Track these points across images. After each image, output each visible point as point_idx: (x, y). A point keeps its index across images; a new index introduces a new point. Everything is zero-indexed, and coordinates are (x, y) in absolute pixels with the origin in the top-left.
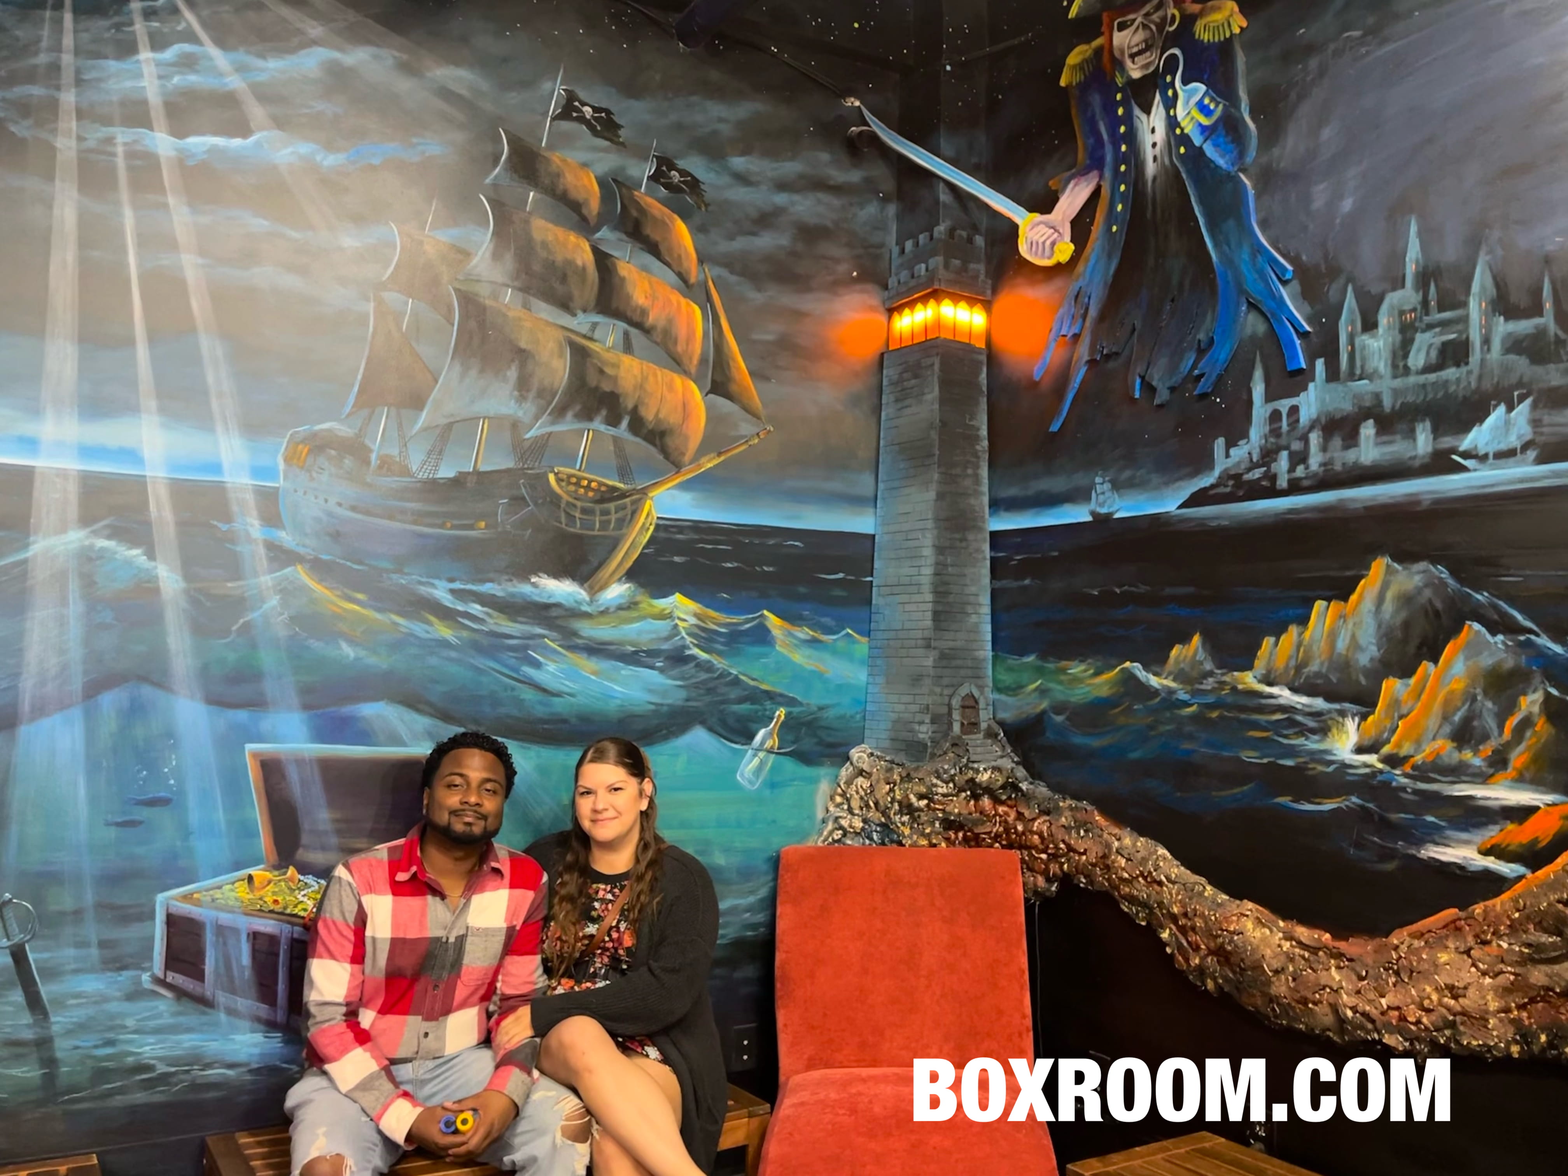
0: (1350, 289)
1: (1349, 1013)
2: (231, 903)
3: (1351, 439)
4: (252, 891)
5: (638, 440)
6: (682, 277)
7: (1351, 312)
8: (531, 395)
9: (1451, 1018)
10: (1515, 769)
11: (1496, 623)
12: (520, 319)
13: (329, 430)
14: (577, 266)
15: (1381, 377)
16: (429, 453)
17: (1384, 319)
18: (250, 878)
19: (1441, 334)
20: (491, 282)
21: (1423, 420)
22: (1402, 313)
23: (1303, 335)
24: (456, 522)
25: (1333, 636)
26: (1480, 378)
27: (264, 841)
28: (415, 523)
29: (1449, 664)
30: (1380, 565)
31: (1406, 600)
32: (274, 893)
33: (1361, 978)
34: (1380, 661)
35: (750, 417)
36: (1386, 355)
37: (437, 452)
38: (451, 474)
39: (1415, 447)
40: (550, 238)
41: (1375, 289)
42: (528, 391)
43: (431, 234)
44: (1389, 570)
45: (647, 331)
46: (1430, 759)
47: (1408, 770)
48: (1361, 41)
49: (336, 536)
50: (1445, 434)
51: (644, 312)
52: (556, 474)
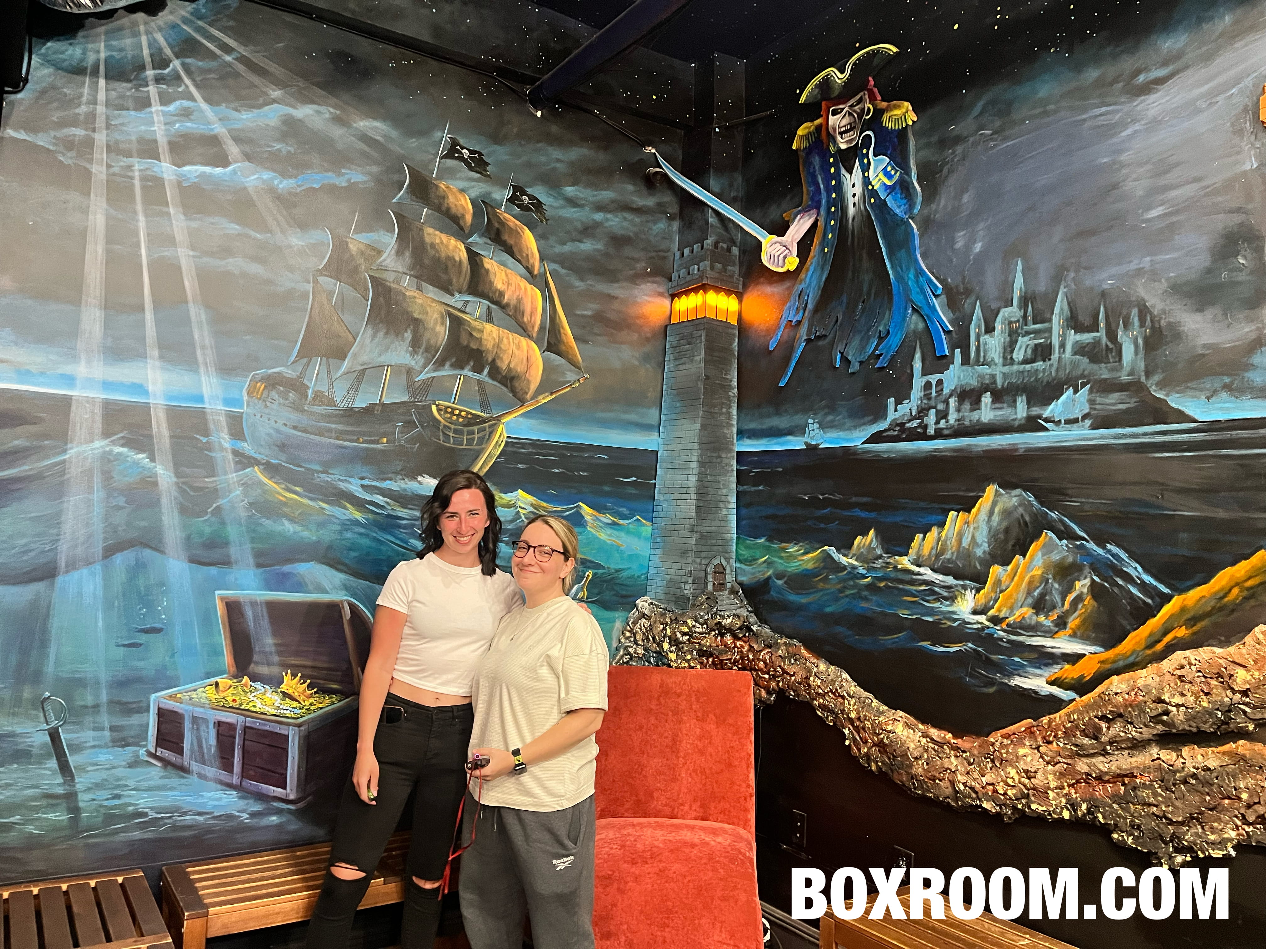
0: (978, 303)
1: (962, 787)
2: (202, 701)
3: (976, 404)
4: (218, 692)
5: (495, 383)
6: (529, 270)
7: (980, 320)
8: (421, 351)
9: (1026, 792)
10: (1071, 628)
11: (1062, 531)
12: (415, 297)
13: (279, 373)
14: (455, 261)
15: (996, 364)
16: (349, 391)
17: (999, 326)
18: (217, 684)
19: (1034, 339)
20: (395, 271)
21: (1021, 396)
22: (1010, 323)
23: (947, 332)
24: (366, 438)
25: (960, 536)
26: (1057, 370)
27: (227, 659)
28: (337, 438)
29: (1032, 556)
30: (991, 490)
31: (1006, 513)
32: (233, 694)
33: (970, 764)
34: (990, 554)
35: (573, 368)
36: (999, 350)
37: (355, 388)
38: (364, 406)
39: (1016, 413)
40: (438, 241)
41: (994, 306)
42: (419, 347)
43: (355, 237)
44: (997, 494)
45: (503, 307)
46: (1019, 620)
47: (1004, 626)
48: (990, 138)
49: (283, 447)
50: (1034, 406)
51: (502, 294)
52: (437, 406)
